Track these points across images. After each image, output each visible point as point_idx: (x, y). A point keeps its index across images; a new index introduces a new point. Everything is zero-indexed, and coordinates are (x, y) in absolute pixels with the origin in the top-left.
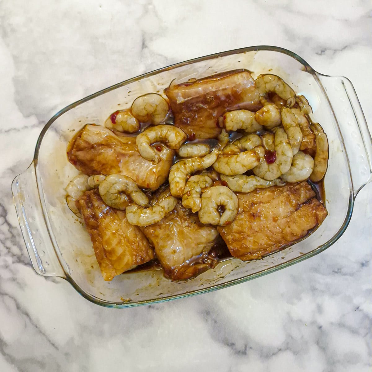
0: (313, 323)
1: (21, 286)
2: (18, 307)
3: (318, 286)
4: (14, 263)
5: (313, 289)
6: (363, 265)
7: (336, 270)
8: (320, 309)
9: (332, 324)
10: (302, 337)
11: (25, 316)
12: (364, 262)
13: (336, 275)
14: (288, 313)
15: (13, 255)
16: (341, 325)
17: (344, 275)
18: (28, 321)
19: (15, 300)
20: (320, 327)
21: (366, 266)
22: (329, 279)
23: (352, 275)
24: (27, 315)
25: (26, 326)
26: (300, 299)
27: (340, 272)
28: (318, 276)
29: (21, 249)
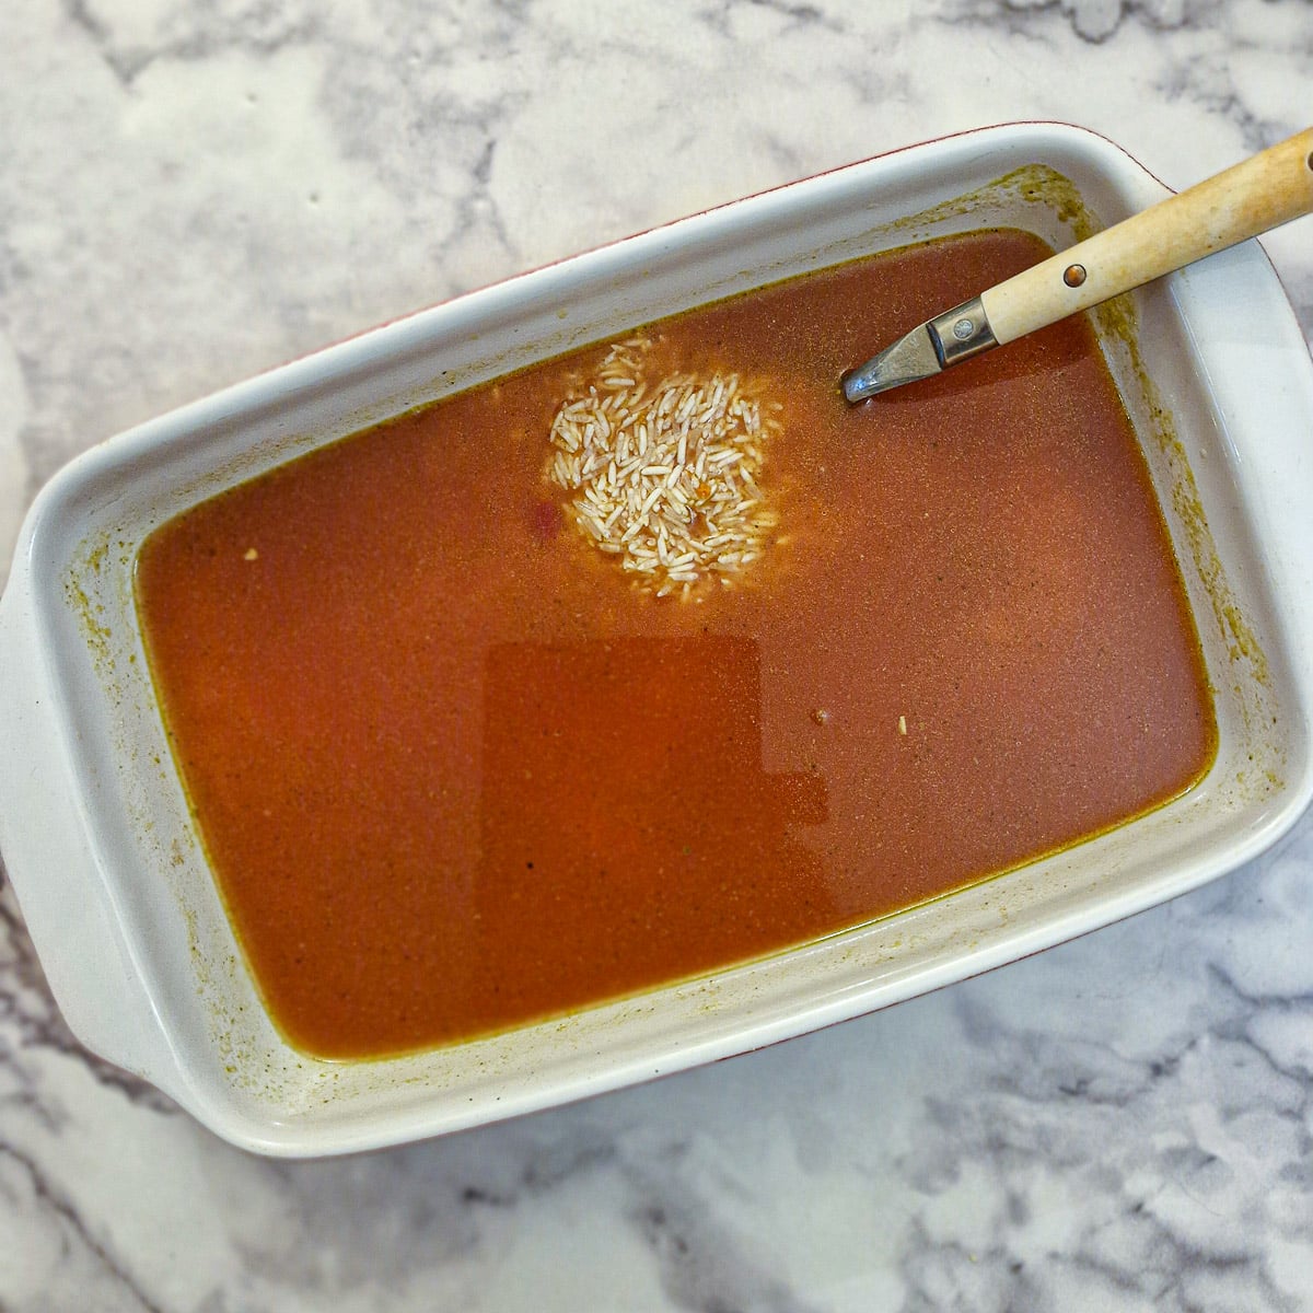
0: (995, 1253)
1: (53, 1119)
2: (41, 1188)
3: (1014, 1137)
4: (26, 1043)
5: (997, 1147)
6: (1157, 1070)
7: (1072, 1085)
8: (1017, 1211)
9: (1054, 1256)
10: (959, 1298)
11: (63, 1220)
12: (1161, 1061)
13: (1072, 1100)
14: (917, 1222)
15: (25, 1020)
16: (1086, 1262)
17: (1098, 1100)
18: (72, 1233)
19: (30, 1165)
20: (1017, 1268)
21: (1168, 1074)
22: (1049, 1115)
23: (1121, 1101)
24: (70, 1213)
25: (66, 1250)
26: (952, 1174)
27: (1085, 1092)
28: (1013, 1104)
29: (49, 1000)
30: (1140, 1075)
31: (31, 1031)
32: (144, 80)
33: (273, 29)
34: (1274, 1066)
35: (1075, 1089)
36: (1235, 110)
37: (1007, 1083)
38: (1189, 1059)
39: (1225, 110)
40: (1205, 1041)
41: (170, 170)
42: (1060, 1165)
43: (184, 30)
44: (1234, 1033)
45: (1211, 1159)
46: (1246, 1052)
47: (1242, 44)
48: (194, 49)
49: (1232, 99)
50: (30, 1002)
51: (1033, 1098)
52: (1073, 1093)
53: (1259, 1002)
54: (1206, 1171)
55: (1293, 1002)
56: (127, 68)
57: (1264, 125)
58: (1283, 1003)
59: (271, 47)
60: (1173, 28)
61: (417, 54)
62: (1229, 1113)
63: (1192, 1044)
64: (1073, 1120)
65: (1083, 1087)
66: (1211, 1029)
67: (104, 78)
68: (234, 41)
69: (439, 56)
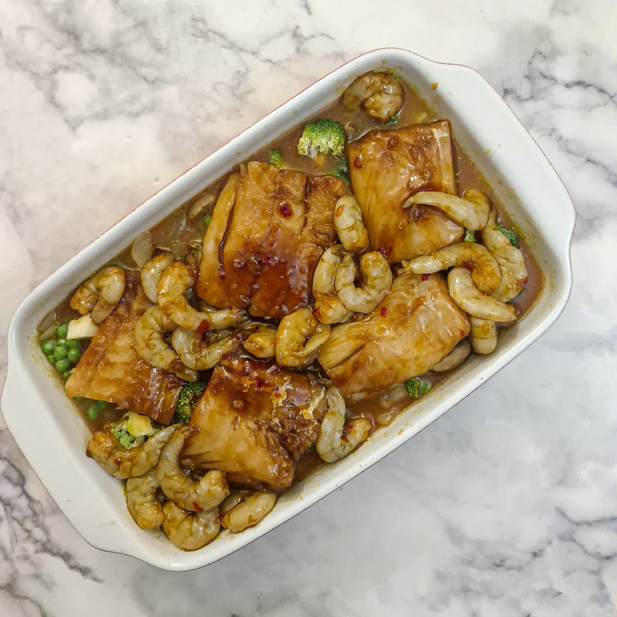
30: (527, 557)
31: (39, 545)
32: (81, 130)
33: (136, 107)
34: (586, 552)
35: (499, 564)
36: (554, 135)
37: (470, 562)
38: (549, 550)
39: (550, 135)
40: (555, 542)
41: (93, 168)
42: (493, 598)
43: (98, 108)
44: (568, 538)
45: (560, 593)
46: (572, 545)
47: (557, 106)
48: (103, 116)
49: (553, 130)
50: (38, 533)
51: (481, 569)
52: (499, 566)
53: (578, 524)
54: (557, 598)
55: (593, 523)
56: (74, 125)
57: (567, 141)
58: (589, 524)
59: (137, 115)
60: (526, 100)
61: (200, 118)
62: (567, 573)
63: (550, 543)
64: (499, 578)
65: (502, 563)
66: (558, 536)
67: (64, 129)
68: (120, 112)
69: (209, 118)
